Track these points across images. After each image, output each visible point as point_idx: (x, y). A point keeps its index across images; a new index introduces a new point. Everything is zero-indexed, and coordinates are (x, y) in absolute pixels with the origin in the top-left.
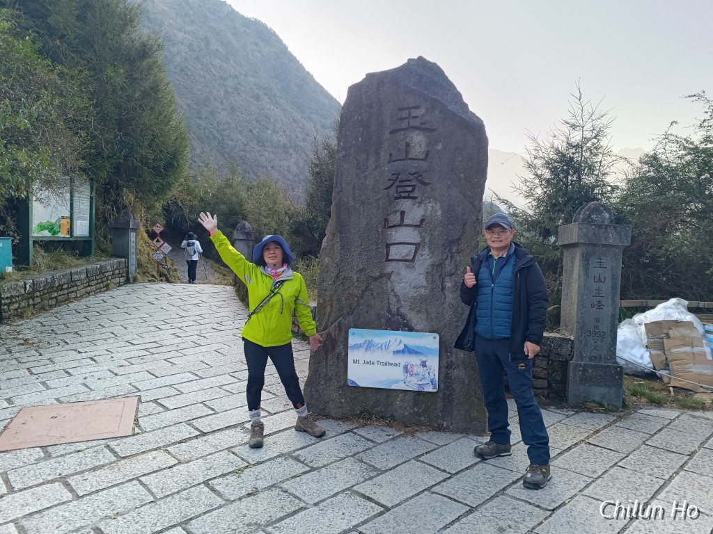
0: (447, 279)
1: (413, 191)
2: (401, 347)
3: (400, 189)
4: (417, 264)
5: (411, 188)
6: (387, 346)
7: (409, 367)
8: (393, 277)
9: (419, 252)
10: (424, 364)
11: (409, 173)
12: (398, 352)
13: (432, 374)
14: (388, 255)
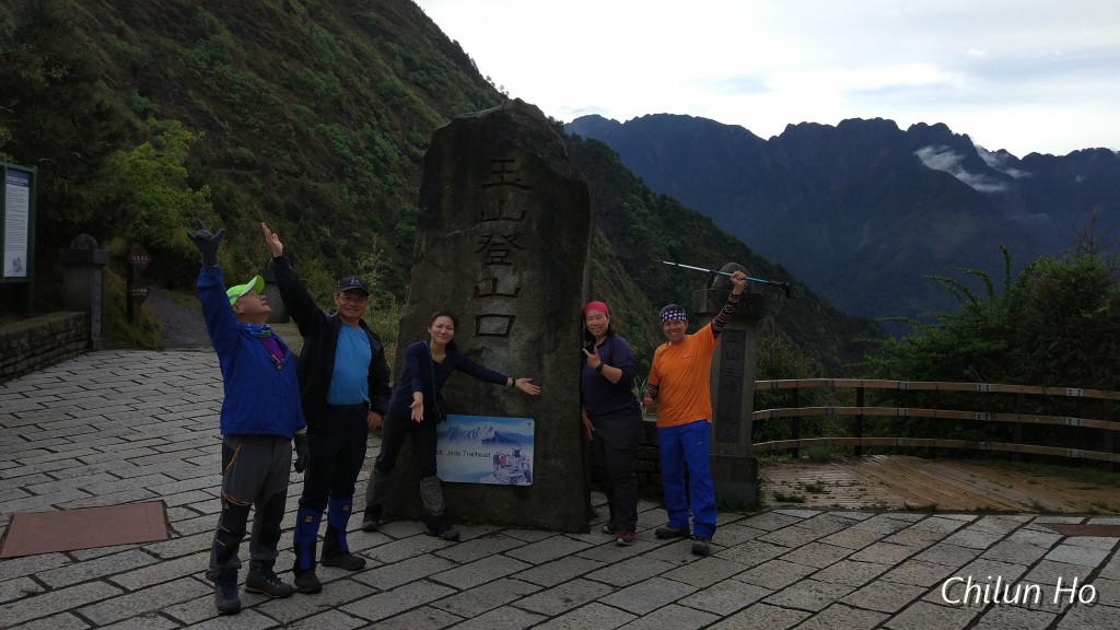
1: (505, 256)
2: (492, 435)
3: (494, 254)
4: (512, 339)
5: (505, 252)
6: (475, 434)
7: (500, 457)
8: (483, 354)
9: (514, 326)
10: (517, 454)
11: (503, 236)
12: (487, 441)
13: (525, 466)
14: (478, 328)
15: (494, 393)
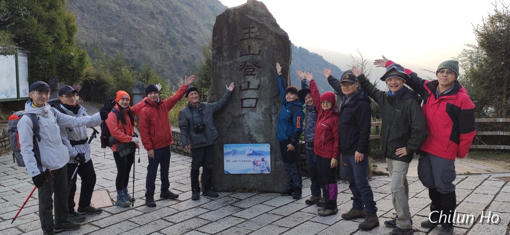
0: (273, 115)
1: (253, 71)
2: (251, 152)
3: (247, 71)
5: (253, 69)
6: (244, 152)
7: (255, 162)
8: (245, 117)
9: (258, 103)
10: (263, 160)
11: (251, 62)
12: (249, 155)
13: (267, 165)
14: (242, 105)
15: (251, 133)
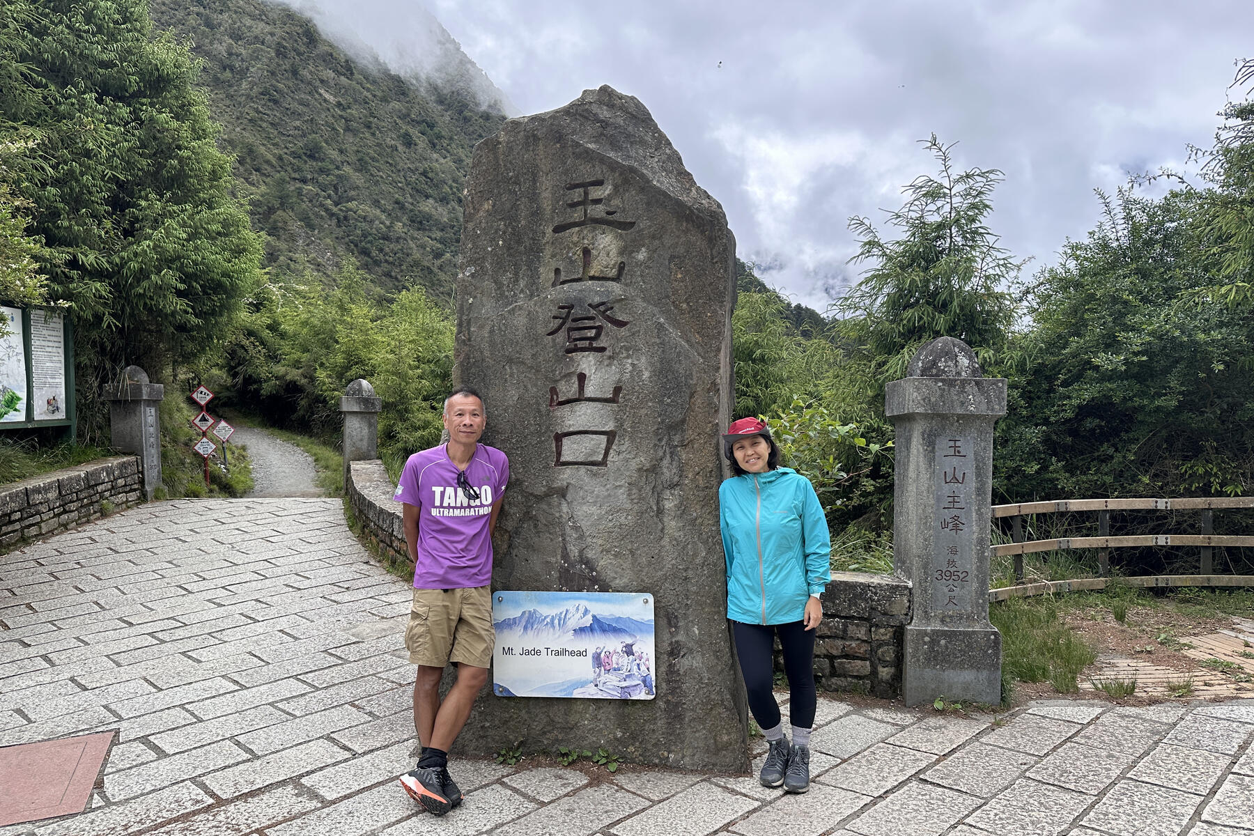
0: (667, 494)
2: (588, 621)
3: (576, 335)
4: (612, 469)
5: (594, 331)
6: (563, 620)
7: (602, 655)
8: (569, 497)
9: (614, 447)
11: (590, 305)
12: (581, 631)
14: (559, 454)
15: (590, 554)
